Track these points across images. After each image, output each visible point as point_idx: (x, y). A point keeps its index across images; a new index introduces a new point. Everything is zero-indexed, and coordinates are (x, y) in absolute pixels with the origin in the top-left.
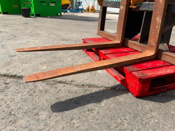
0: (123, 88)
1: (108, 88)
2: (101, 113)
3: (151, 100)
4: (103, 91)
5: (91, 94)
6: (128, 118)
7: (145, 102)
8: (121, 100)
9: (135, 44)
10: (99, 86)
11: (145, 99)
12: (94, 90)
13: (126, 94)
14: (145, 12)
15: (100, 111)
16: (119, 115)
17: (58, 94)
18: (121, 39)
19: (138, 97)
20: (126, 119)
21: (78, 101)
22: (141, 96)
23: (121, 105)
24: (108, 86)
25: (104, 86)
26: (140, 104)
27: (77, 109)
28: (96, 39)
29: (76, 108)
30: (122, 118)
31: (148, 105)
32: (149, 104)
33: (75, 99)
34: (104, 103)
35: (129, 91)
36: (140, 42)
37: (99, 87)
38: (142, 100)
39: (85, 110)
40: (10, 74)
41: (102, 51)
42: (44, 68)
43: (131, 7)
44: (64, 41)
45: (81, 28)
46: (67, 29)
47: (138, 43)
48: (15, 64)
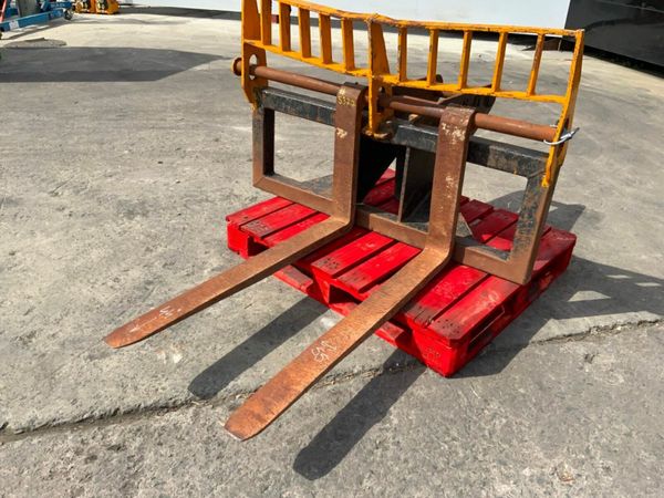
0: (408, 358)
1: (377, 370)
2: (403, 444)
3: (475, 373)
4: (373, 384)
5: (354, 401)
6: (456, 435)
7: (465, 381)
8: (422, 393)
9: (389, 226)
10: (356, 371)
11: (463, 376)
13: (422, 376)
14: (408, 150)
15: (400, 438)
16: (438, 435)
17: (281, 430)
18: (349, 214)
19: (449, 376)
20: (454, 439)
21: (340, 431)
22: (455, 370)
23: (429, 407)
24: (375, 364)
25: (367, 368)
26: (460, 393)
27: (353, 452)
29: (349, 450)
30: (447, 439)
31: (474, 387)
32: (474, 384)
33: (331, 428)
35: (424, 364)
36: (402, 220)
37: (357, 374)
38: (458, 379)
39: (369, 447)
40: (97, 413)
41: (319, 264)
42: (177, 358)
43: (369, 133)
44: (138, 218)
45: (139, 129)
46: (95, 147)
47: (398, 223)
48: (68, 367)
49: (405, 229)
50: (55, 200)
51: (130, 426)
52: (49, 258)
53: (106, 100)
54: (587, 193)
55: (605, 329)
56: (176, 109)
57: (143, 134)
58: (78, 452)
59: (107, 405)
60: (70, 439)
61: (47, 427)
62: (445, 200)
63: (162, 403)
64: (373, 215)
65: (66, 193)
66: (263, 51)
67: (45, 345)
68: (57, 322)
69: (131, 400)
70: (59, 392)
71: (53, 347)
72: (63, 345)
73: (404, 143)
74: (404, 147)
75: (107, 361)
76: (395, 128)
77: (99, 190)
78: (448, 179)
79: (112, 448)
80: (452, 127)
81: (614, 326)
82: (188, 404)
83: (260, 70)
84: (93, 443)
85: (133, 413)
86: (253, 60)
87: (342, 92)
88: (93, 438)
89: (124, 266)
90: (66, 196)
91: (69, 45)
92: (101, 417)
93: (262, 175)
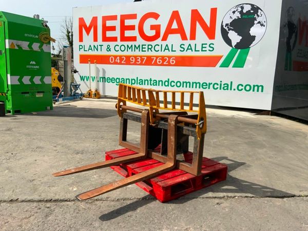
0: (152, 197)
1: (140, 199)
2: (138, 217)
4: (136, 202)
8: (152, 206)
9: (158, 156)
12: (129, 202)
13: (154, 202)
14: (163, 129)
15: (137, 215)
16: (151, 216)
17: (100, 209)
18: (145, 152)
19: (163, 202)
20: (156, 217)
22: (166, 201)
23: (152, 209)
24: (139, 197)
25: (136, 198)
26: (165, 207)
28: (120, 151)
30: (153, 217)
31: (171, 207)
34: (139, 210)
35: (157, 199)
36: (162, 154)
37: (132, 199)
39: (126, 216)
40: (45, 199)
41: (130, 166)
42: (75, 189)
43: (151, 124)
44: (79, 154)
45: (91, 131)
46: (74, 135)
47: (161, 155)
48: (41, 188)
49: (162, 157)
50: (55, 148)
51: (54, 203)
52: (47, 162)
53: (84, 123)
54: (250, 159)
55: (231, 197)
56: (106, 126)
57: (92, 133)
58: (36, 207)
59: (49, 198)
60: (35, 204)
61: (29, 201)
62: (171, 145)
63: (66, 199)
64: (153, 153)
65: (59, 146)
66: (125, 101)
67: (37, 182)
68: (42, 178)
69: (57, 197)
70: (36, 193)
71: (39, 183)
72: (42, 183)
73: (161, 127)
74: (161, 129)
75: (53, 188)
76: (159, 123)
77: (70, 146)
78: (172, 137)
79: (46, 207)
80: (171, 121)
81: (235, 197)
82: (73, 200)
83: (123, 107)
84: (41, 206)
85: (56, 201)
86: (122, 104)
87: (143, 111)
88: (42, 205)
89: (69, 166)
90: (59, 148)
91: (78, 107)
92: (46, 201)
93: (121, 141)
